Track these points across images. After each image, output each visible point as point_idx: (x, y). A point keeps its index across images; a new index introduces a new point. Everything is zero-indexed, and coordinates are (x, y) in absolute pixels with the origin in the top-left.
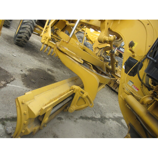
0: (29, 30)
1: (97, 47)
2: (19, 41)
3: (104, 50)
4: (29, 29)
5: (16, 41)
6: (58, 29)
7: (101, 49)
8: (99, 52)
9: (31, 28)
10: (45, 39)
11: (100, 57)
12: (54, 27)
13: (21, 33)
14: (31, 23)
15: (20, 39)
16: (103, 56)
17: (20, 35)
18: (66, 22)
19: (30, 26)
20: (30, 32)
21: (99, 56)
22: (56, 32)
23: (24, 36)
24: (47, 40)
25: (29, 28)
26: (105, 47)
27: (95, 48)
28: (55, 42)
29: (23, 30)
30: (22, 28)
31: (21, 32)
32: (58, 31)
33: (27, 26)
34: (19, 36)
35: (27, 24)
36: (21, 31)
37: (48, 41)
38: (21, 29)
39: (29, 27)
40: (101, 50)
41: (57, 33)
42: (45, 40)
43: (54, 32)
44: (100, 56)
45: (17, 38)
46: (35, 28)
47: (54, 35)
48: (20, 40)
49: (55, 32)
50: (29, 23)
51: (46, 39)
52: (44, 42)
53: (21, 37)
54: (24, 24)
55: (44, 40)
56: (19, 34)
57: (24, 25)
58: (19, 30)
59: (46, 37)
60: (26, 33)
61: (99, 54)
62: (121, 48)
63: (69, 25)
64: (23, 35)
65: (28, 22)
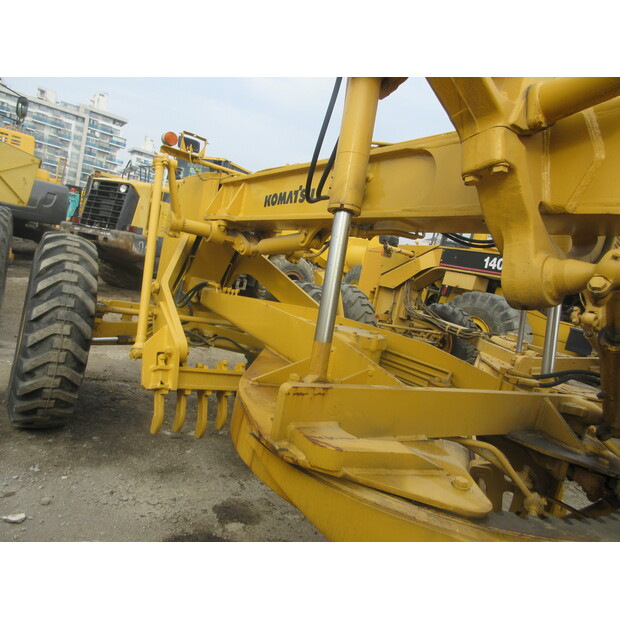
0: (70, 344)
1: (380, 287)
2: (34, 411)
3: (412, 289)
4: (66, 339)
5: (20, 418)
6: (205, 285)
7: (398, 288)
8: (394, 303)
9: (76, 329)
10: (162, 364)
11: (408, 322)
12: (183, 278)
13: (30, 374)
14: (72, 309)
15: (37, 402)
16: (421, 313)
17: (28, 384)
18: (233, 243)
19: (71, 322)
20: (79, 352)
21: (402, 319)
22: (199, 297)
23: (52, 379)
24: (173, 364)
25: (68, 333)
26: (416, 276)
27: (373, 293)
28: (208, 341)
29: (39, 357)
30: (32, 347)
31: (28, 369)
32: (206, 292)
33: (56, 328)
34: (24, 388)
35: (50, 322)
36: (28, 364)
37: (180, 371)
38: (29, 352)
39: (67, 329)
40: (401, 294)
41: (206, 301)
42: (160, 373)
43: (190, 301)
44: (409, 318)
45: (19, 404)
46: (97, 320)
47: (191, 314)
48: (36, 406)
49: (194, 300)
50: (62, 313)
51: (166, 361)
52: (159, 385)
53: (36, 393)
54: (34, 325)
55: (155, 371)
56: (24, 380)
57: (40, 328)
58: (21, 363)
59: (161, 356)
60: (59, 364)
61: (399, 312)
62: (487, 260)
63: (253, 252)
64: (46, 378)
65: (54, 309)
